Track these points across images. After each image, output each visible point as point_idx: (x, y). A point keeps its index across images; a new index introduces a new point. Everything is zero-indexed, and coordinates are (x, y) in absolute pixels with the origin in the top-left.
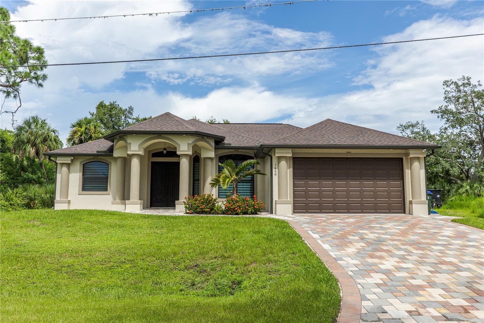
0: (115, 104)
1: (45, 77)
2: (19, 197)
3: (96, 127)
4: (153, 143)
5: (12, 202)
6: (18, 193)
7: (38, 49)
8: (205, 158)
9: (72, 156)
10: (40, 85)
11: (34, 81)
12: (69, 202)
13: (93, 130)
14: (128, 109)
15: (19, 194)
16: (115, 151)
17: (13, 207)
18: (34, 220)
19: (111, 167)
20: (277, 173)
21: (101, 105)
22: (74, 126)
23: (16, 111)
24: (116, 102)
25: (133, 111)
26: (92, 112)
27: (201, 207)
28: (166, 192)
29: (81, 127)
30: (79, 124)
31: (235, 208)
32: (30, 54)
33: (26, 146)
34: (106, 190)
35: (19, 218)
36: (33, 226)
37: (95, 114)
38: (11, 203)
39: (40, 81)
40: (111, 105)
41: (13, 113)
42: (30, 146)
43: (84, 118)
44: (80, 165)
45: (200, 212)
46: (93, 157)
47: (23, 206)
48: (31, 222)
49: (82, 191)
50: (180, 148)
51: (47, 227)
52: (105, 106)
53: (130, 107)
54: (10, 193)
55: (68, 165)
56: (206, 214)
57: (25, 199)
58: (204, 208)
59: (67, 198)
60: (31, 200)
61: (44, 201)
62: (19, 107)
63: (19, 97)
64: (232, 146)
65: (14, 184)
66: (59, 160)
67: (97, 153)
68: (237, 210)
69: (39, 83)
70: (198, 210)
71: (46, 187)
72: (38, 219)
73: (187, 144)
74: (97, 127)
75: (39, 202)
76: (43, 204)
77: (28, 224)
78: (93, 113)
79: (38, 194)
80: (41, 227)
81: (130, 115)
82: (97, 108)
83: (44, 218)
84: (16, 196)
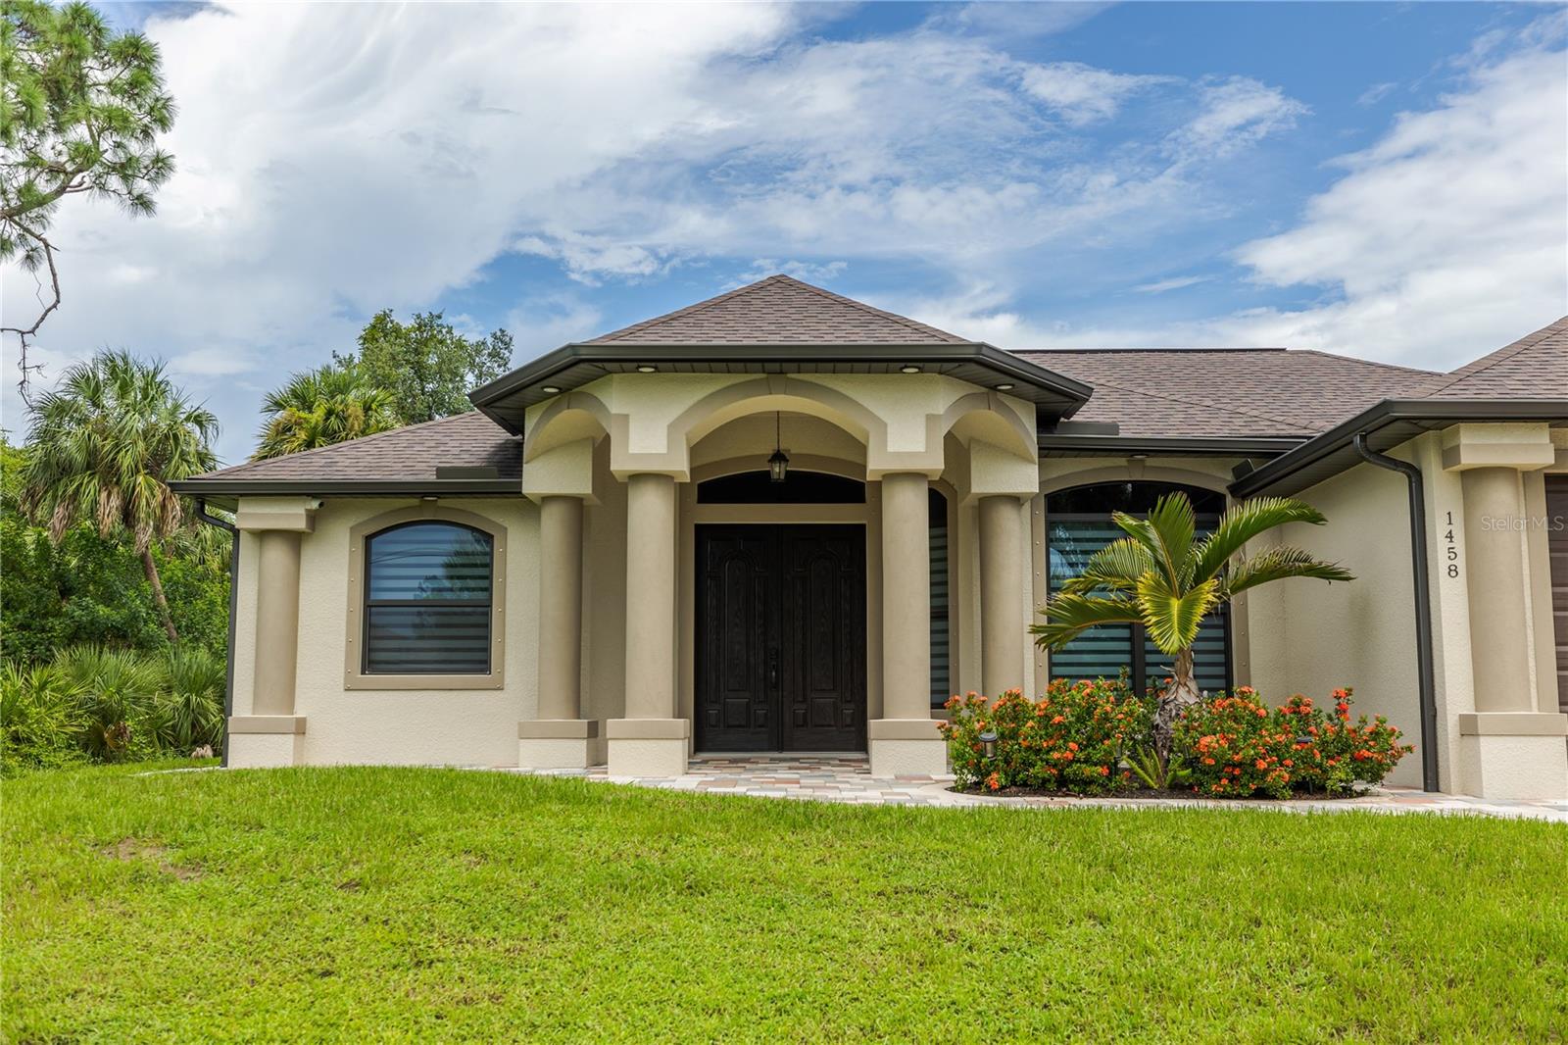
0: (438, 326)
1: (161, 166)
2: (55, 705)
3: (370, 408)
4: (741, 418)
5: (20, 728)
6: (49, 686)
7: (131, 44)
8: (987, 503)
9: (314, 496)
10: (143, 203)
11: (114, 182)
12: (300, 728)
13: (357, 417)
14: (490, 341)
15: (53, 690)
16: (529, 465)
17: (25, 748)
18: (135, 834)
19: (505, 552)
20: (1460, 563)
21: (380, 329)
22: (279, 405)
23: (37, 326)
24: (439, 317)
25: (510, 352)
26: (344, 354)
27: (1055, 755)
28: (774, 674)
29: (310, 409)
30: (302, 397)
31: (1253, 764)
32: (98, 73)
33: (81, 484)
34: (483, 666)
35: (51, 826)
36: (138, 878)
37: (356, 361)
38: (16, 732)
39: (142, 185)
40: (419, 328)
41: (23, 333)
42: (95, 481)
43: (320, 369)
44: (352, 544)
45: (1045, 781)
46: (415, 501)
47: (69, 746)
48: (121, 847)
49: (363, 673)
50: (886, 441)
51: (217, 883)
52: (397, 330)
53: (499, 334)
54: (13, 685)
55: (295, 540)
56: (1087, 795)
57: (81, 716)
58: (1071, 762)
59: (290, 706)
60: (104, 717)
61: (160, 722)
62: (49, 310)
63: (50, 260)
64: (1120, 436)
65: (32, 648)
66: (250, 516)
67: (438, 478)
68: (1266, 772)
69: (136, 193)
70: (1038, 770)
71: (168, 661)
72: (158, 832)
73: (924, 420)
74: (374, 406)
75: (139, 728)
76: (158, 733)
77: (105, 864)
78: (347, 357)
79: (135, 691)
80: (186, 887)
81: (499, 366)
82: (365, 339)
83: (192, 826)
84: (40, 702)
